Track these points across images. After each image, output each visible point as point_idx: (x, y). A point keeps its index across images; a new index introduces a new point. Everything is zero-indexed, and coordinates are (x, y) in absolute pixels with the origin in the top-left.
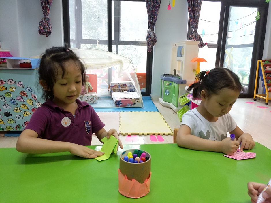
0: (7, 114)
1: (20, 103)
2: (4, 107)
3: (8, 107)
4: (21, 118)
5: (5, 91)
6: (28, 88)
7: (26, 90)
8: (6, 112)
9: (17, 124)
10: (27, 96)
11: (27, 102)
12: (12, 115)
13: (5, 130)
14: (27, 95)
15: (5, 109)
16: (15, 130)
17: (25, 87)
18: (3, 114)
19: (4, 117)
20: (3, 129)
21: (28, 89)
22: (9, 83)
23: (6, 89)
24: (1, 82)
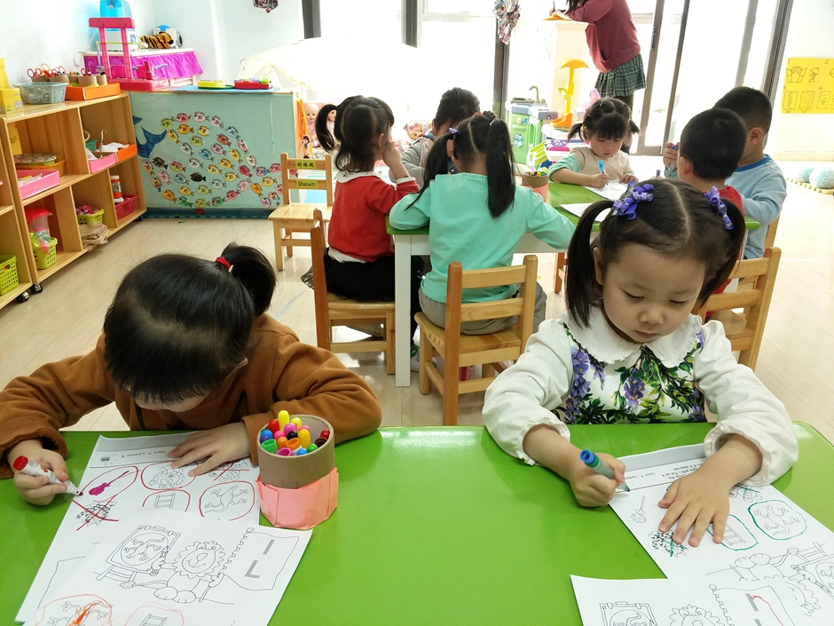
0: (197, 178)
1: (218, 156)
2: (191, 164)
3: (198, 165)
4: (221, 186)
5: (191, 135)
6: (230, 128)
7: (227, 134)
8: (195, 174)
9: (215, 194)
10: (229, 144)
11: (230, 155)
12: (204, 179)
13: (193, 207)
14: (229, 141)
17: (225, 127)
18: (189, 178)
19: (192, 182)
20: (191, 204)
21: (230, 131)
22: (196, 119)
23: (192, 130)
24: (183, 117)
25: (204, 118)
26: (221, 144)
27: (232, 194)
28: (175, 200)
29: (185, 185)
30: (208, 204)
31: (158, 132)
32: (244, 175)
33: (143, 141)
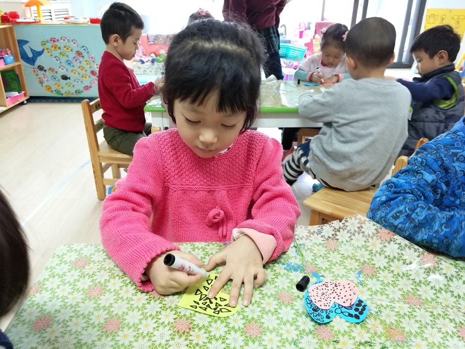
0: (65, 78)
1: (77, 64)
2: (60, 69)
3: (65, 70)
4: (80, 83)
5: (59, 51)
8: (63, 76)
9: (77, 88)
10: (83, 57)
11: (84, 64)
12: (69, 78)
13: (64, 96)
14: (83, 55)
15: (62, 72)
16: (75, 96)
17: (80, 46)
18: (60, 78)
20: (62, 94)
21: (83, 48)
22: (62, 41)
23: (59, 48)
24: (53, 40)
25: (67, 41)
26: (78, 57)
27: (87, 88)
28: (52, 91)
29: (58, 82)
30: (72, 94)
31: (39, 49)
32: (94, 76)
33: (30, 55)
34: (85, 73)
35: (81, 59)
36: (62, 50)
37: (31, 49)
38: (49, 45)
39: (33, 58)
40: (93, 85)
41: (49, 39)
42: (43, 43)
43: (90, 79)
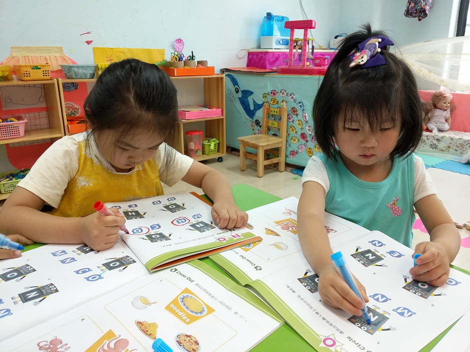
4: (288, 145)
5: (277, 105)
6: (300, 103)
10: (297, 115)
11: (296, 124)
14: (297, 113)
17: (297, 102)
21: (300, 105)
22: (281, 94)
23: (277, 103)
24: (274, 93)
25: (285, 94)
26: (292, 114)
27: (294, 153)
31: (260, 102)
32: (303, 140)
33: (252, 108)
34: (295, 135)
35: (294, 117)
36: (279, 106)
37: (254, 101)
38: (269, 98)
39: (253, 111)
40: (300, 151)
41: (270, 92)
42: (265, 96)
43: (299, 143)
